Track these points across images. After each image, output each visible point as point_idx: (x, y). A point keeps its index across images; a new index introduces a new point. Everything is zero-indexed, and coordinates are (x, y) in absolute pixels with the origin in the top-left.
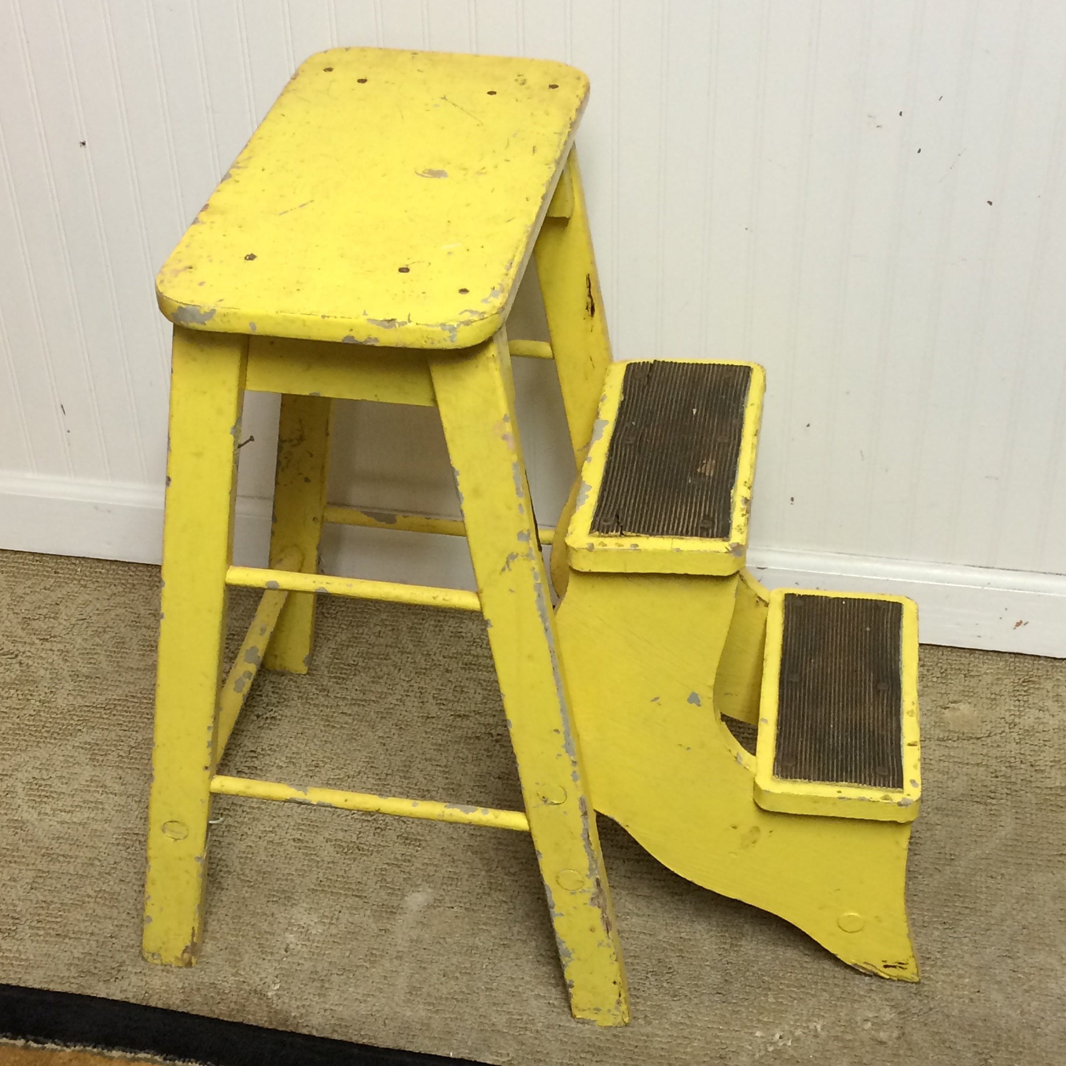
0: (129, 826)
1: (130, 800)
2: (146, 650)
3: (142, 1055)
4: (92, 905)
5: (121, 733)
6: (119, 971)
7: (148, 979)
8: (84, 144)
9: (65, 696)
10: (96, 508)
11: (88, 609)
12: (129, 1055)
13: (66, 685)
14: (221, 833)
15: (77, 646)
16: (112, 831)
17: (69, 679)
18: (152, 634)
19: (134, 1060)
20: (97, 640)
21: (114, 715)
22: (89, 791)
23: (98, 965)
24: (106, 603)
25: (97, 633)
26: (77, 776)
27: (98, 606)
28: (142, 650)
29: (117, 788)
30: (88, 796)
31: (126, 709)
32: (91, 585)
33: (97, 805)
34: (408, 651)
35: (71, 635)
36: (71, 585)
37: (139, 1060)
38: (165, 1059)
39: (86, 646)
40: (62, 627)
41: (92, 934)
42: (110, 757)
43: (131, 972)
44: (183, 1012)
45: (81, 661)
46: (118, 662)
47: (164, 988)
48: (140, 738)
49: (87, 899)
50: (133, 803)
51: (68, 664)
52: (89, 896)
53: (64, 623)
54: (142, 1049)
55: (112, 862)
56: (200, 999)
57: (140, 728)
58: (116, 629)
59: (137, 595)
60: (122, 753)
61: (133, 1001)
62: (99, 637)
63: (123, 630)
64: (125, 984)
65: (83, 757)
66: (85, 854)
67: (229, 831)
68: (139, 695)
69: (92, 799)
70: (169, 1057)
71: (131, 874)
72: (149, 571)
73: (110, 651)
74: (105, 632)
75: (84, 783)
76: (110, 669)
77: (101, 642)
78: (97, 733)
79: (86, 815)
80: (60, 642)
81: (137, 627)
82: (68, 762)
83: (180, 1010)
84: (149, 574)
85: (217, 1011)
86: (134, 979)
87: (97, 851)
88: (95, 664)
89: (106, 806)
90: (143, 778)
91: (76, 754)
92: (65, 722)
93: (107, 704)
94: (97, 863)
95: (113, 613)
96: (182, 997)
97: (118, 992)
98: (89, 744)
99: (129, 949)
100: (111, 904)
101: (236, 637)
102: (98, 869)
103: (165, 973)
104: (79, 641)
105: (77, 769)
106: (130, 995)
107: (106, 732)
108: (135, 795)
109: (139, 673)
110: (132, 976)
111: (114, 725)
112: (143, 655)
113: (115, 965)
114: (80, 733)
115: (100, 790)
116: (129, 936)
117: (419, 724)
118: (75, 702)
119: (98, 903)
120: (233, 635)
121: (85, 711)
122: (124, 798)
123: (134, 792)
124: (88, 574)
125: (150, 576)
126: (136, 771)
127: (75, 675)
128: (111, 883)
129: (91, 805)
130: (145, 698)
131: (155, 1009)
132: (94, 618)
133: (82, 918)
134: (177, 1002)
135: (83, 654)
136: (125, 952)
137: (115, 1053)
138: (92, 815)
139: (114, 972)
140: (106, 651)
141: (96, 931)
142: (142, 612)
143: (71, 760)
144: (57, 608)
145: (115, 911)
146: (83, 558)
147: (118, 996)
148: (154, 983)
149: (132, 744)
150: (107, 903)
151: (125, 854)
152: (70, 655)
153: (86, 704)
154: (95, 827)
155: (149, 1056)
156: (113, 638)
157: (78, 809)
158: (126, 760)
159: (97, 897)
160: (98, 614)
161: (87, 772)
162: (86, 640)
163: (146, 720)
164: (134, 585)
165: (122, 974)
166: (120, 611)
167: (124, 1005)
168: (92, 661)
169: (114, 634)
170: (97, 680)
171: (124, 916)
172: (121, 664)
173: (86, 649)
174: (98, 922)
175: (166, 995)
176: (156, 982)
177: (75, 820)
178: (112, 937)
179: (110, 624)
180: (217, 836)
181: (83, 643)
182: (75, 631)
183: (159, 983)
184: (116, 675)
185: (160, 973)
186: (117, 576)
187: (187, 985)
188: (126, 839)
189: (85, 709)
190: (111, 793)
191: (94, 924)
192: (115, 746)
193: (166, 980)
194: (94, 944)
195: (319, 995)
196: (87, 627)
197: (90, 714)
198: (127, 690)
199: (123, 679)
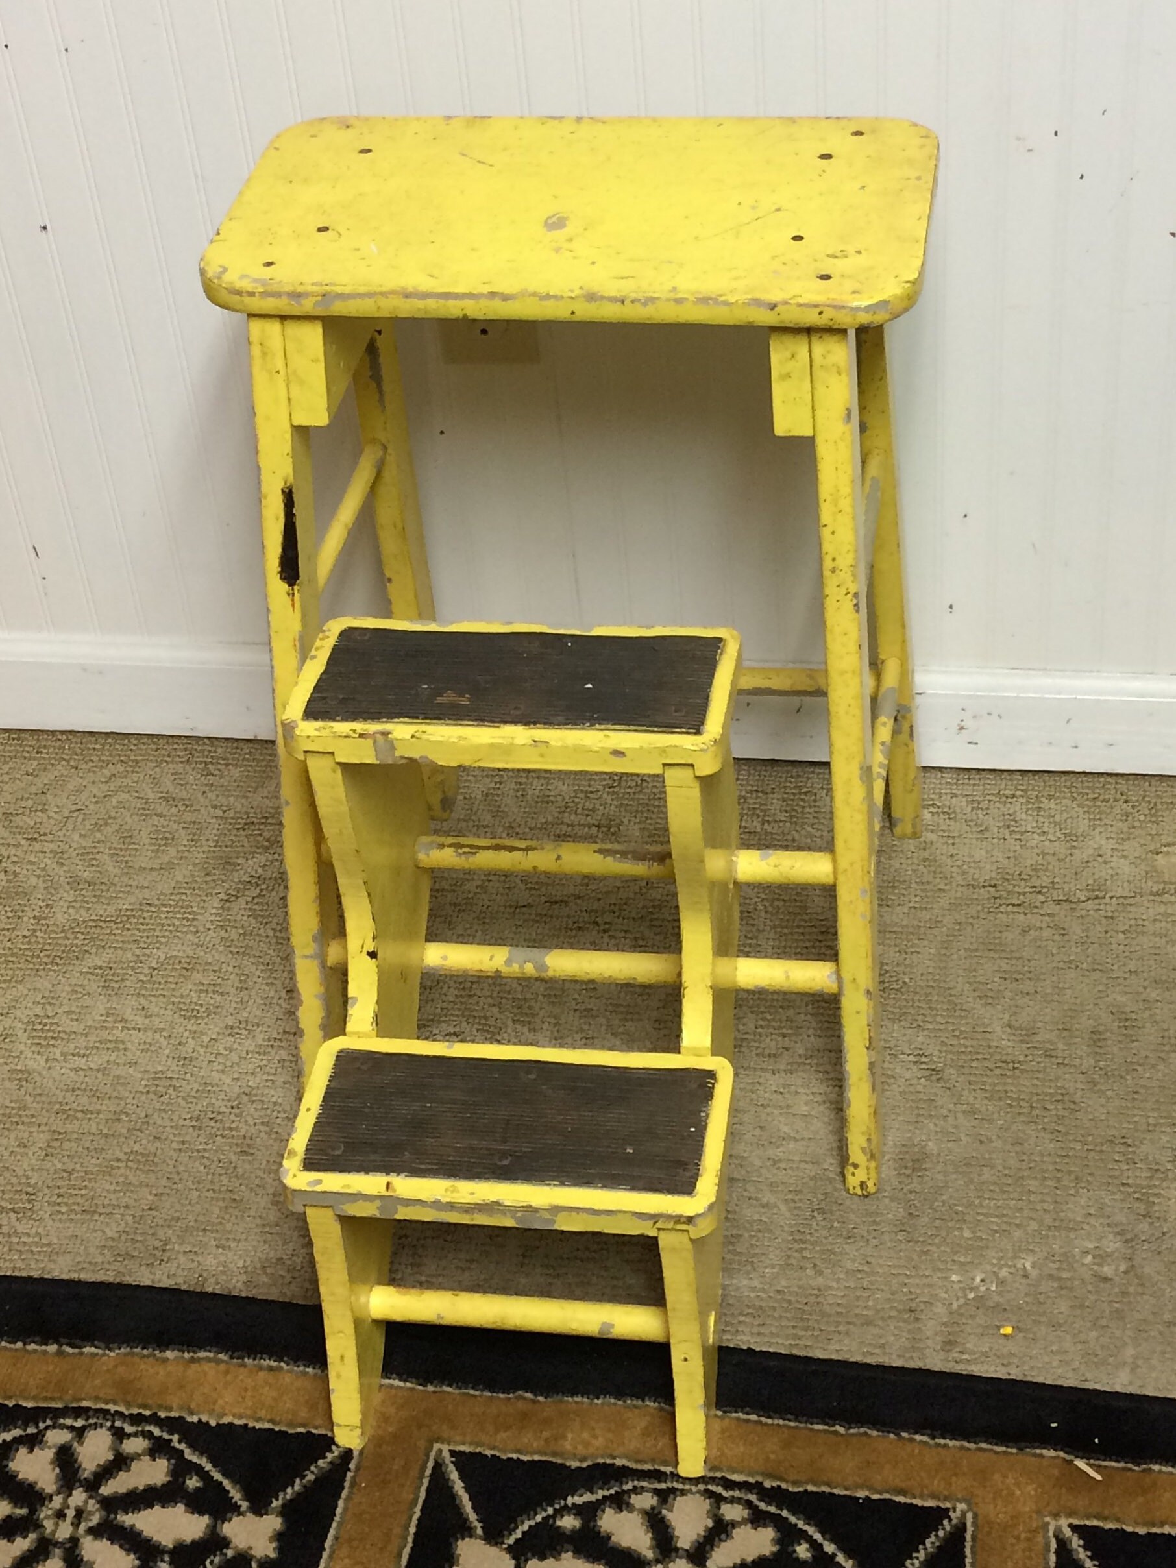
0: (160, 1068)
1: (157, 1036)
2: (160, 845)
3: (202, 1354)
4: (122, 1171)
5: (138, 952)
6: (164, 1251)
7: (200, 1259)
8: (45, 228)
9: (65, 909)
10: (85, 670)
11: (84, 796)
12: (186, 1355)
13: (65, 895)
14: (273, 1071)
15: (74, 845)
16: (140, 1075)
17: (68, 888)
18: (166, 823)
19: (192, 1360)
20: (98, 835)
21: (128, 929)
22: (106, 1028)
23: (138, 1245)
24: (105, 787)
25: (97, 827)
26: (89, 1010)
27: (95, 791)
28: (154, 845)
29: (140, 1021)
30: (104, 1034)
31: (141, 920)
32: (84, 766)
33: (118, 1046)
34: (485, 823)
35: (64, 831)
36: (59, 767)
37: (199, 1360)
38: (232, 1357)
39: (84, 844)
40: (52, 821)
41: (127, 1207)
42: (128, 983)
43: (178, 1252)
44: (247, 1298)
45: (80, 863)
46: (127, 862)
47: (221, 1268)
48: (163, 956)
49: (115, 1164)
50: (162, 1039)
51: (65, 868)
52: (118, 1160)
53: (56, 816)
54: (201, 1347)
55: (143, 1115)
56: (266, 1280)
57: (161, 943)
58: (119, 821)
59: (142, 775)
60: (142, 977)
61: (184, 1287)
62: (99, 830)
63: (128, 819)
64: (172, 1267)
65: (94, 985)
66: (109, 1106)
67: (283, 1067)
68: (157, 902)
69: (110, 1038)
70: (236, 1354)
71: (168, 1129)
72: (154, 743)
73: (115, 849)
74: (106, 824)
75: (98, 1018)
76: (117, 871)
77: (103, 838)
78: (108, 955)
79: (106, 1059)
80: (52, 841)
81: (146, 815)
82: (76, 992)
83: (243, 1295)
84: (154, 747)
85: (289, 1293)
86: (182, 1259)
87: (122, 1103)
88: (98, 866)
89: (129, 1045)
90: (170, 1006)
91: (86, 982)
92: (68, 942)
93: (118, 916)
94: (123, 1117)
95: (114, 801)
96: (244, 1278)
97: (165, 1278)
98: (100, 968)
99: (173, 1223)
100: (147, 1167)
101: (270, 821)
102: (126, 1125)
103: (220, 1250)
104: (76, 837)
105: (88, 1001)
106: (180, 1280)
107: (120, 952)
108: (163, 1030)
109: (154, 874)
110: (181, 1256)
111: (129, 942)
112: (158, 850)
113: (158, 1244)
114: (87, 955)
115: (120, 1025)
116: (172, 1207)
117: (507, 916)
118: (77, 917)
119: (131, 1168)
120: (267, 818)
121: (91, 927)
122: (150, 1034)
123: (162, 1026)
124: (79, 751)
125: (157, 750)
126: (161, 998)
127: (74, 882)
128: (144, 1142)
129: (111, 1046)
130: (165, 906)
131: (214, 1295)
132: (92, 807)
133: (112, 1188)
134: (239, 1285)
135: (82, 854)
136: (169, 1226)
137: (169, 1354)
138: (112, 1058)
139: (158, 1254)
140: (110, 849)
141: (131, 1203)
142: (151, 796)
143: (80, 989)
144: (43, 797)
145: (152, 1176)
146: (70, 732)
147: (166, 1283)
148: (208, 1262)
149: (154, 965)
150: (141, 1166)
151: (158, 1106)
152: (65, 856)
153: (94, 917)
154: (118, 1073)
155: (211, 1355)
156: (117, 831)
157: (94, 1052)
158: (148, 986)
159: (128, 1160)
160: (96, 802)
161: (100, 1005)
162: (85, 836)
163: (167, 933)
164: (137, 762)
165: (168, 1254)
166: (123, 796)
167: (174, 1293)
168: (94, 862)
169: (117, 827)
170: (103, 887)
171: (164, 1182)
172: (130, 864)
173: (85, 848)
174: (132, 1191)
175: (224, 1277)
176: (210, 1262)
177: (92, 1065)
178: (150, 1209)
179: (113, 814)
180: (268, 1074)
181: (81, 841)
182: (70, 826)
183: (214, 1262)
184: (125, 879)
185: (214, 1250)
186: (114, 752)
187: (248, 1263)
188: (157, 1086)
189: (90, 924)
190: (134, 1029)
191: (128, 1194)
192: (133, 968)
193: (222, 1259)
194: (130, 1219)
195: (412, 1265)
196: (84, 820)
197: (98, 930)
198: (141, 897)
199: (134, 884)
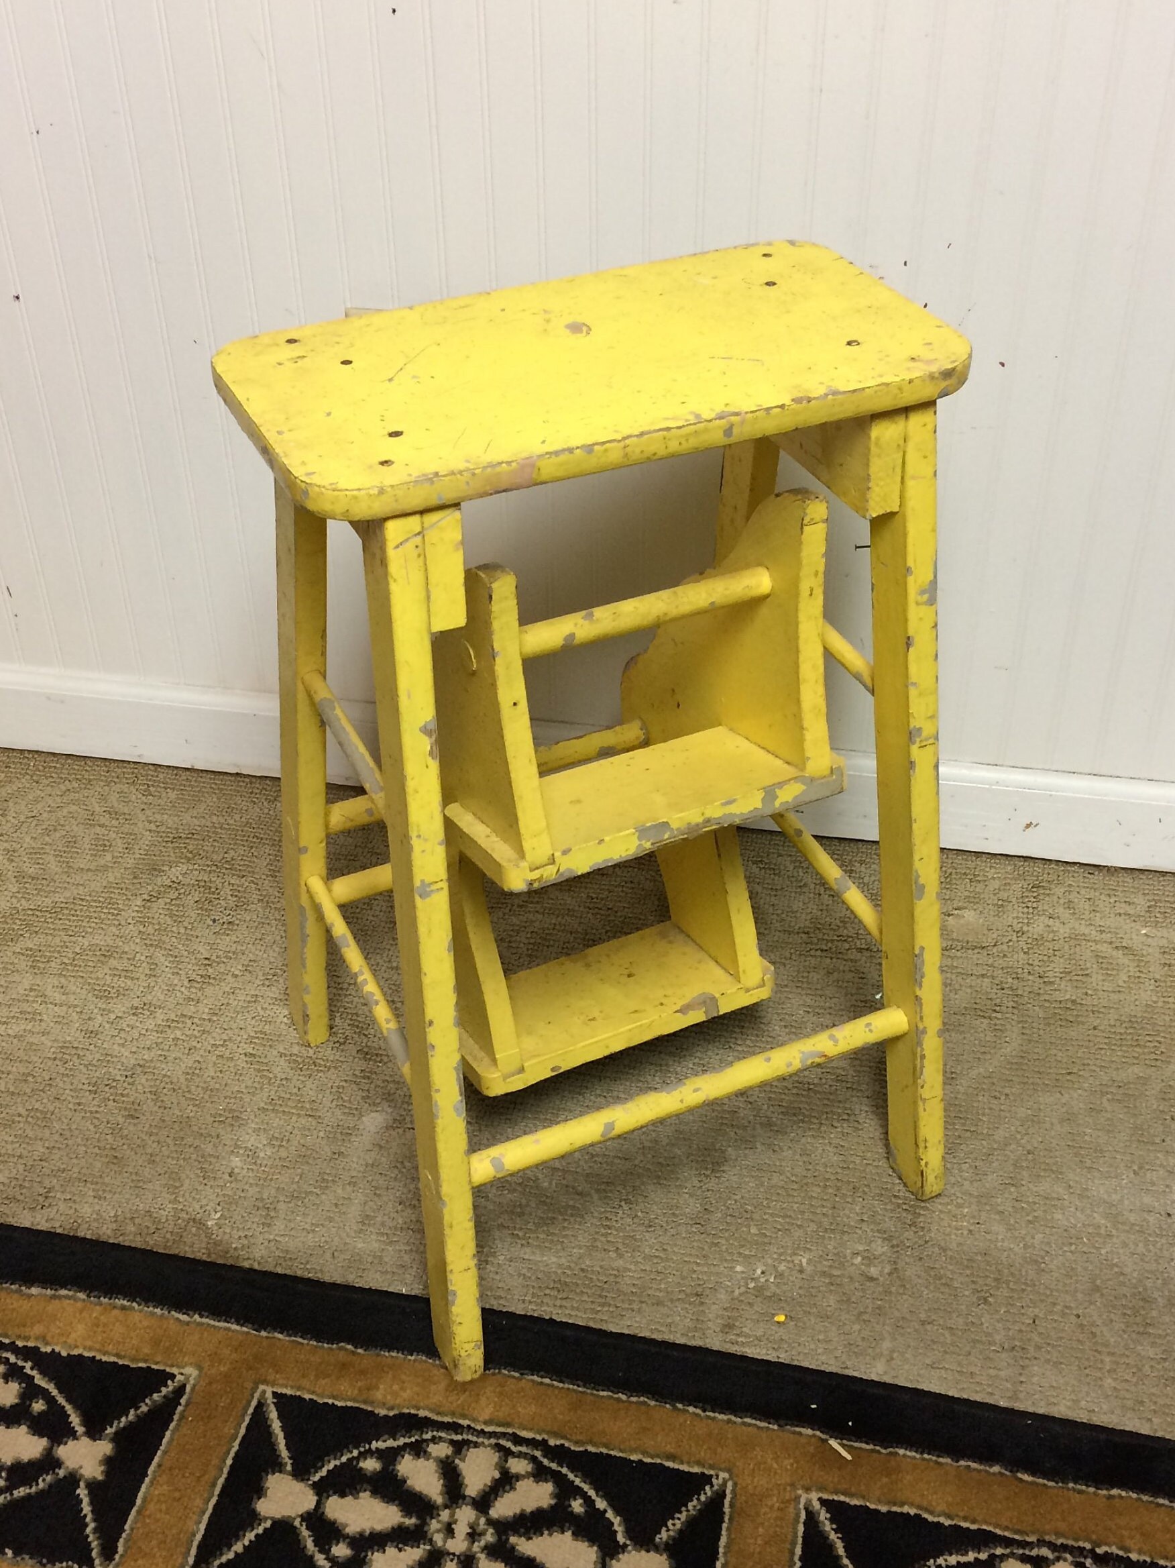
0: (68, 1038)
1: (71, 1010)
2: (98, 850)
3: (63, 1292)
4: (22, 1125)
5: (66, 938)
6: (46, 1197)
7: (77, 1206)
8: (18, 298)
9: (9, 898)
10: (49, 698)
11: (39, 806)
12: (49, 1292)
13: (11, 886)
14: (167, 1047)
15: (25, 845)
16: (50, 1044)
17: (14, 880)
18: (106, 832)
19: (53, 1297)
20: (47, 839)
21: (60, 919)
22: (28, 1001)
23: (24, 1191)
24: (58, 799)
25: (47, 832)
26: (15, 985)
27: (50, 802)
28: (94, 850)
29: (58, 997)
30: (26, 1007)
31: (73, 912)
32: (45, 781)
33: (34, 1016)
34: (378, 851)
35: (18, 833)
36: (23, 780)
37: (60, 1297)
38: (89, 1296)
39: (34, 845)
40: (9, 825)
41: (20, 1157)
42: (53, 964)
43: (60, 1199)
44: (113, 1244)
45: (28, 861)
46: (68, 862)
47: (95, 1216)
48: (86, 944)
49: (17, 1119)
50: (74, 1014)
51: (14, 864)
52: (20, 1115)
53: (13, 820)
54: (64, 1286)
55: (47, 1078)
56: (133, 1229)
57: (87, 933)
58: (67, 828)
59: (92, 791)
60: (66, 960)
61: (59, 1231)
62: (48, 835)
63: (74, 827)
64: (52, 1213)
65: (23, 964)
66: (18, 1069)
67: (176, 1045)
68: (88, 898)
69: (29, 1010)
70: (92, 1294)
71: (67, 1091)
72: (106, 766)
73: (60, 851)
74: (55, 830)
75: (22, 992)
76: (59, 870)
77: (50, 841)
78: (41, 939)
79: (23, 1027)
80: (6, 841)
81: (91, 825)
82: (7, 969)
83: (111, 1241)
84: (106, 769)
85: (151, 1243)
86: (62, 1206)
87: (31, 1066)
88: (43, 864)
89: (45, 1017)
90: (87, 987)
91: (16, 961)
92: (7, 927)
93: (54, 907)
94: (30, 1079)
95: (65, 811)
96: (114, 1226)
97: (43, 1222)
98: (31, 950)
99: (59, 1173)
100: (44, 1124)
101: (195, 836)
102: (31, 1085)
103: (96, 1200)
104: (28, 839)
105: (16, 977)
106: (57, 1225)
107: (50, 938)
108: (76, 1006)
109: (90, 874)
110: (60, 1203)
111: (59, 930)
112: (95, 855)
113: (42, 1191)
114: (22, 938)
115: (40, 1000)
116: (60, 1159)
117: (386, 930)
118: (18, 905)
119: (29, 1123)
120: (193, 834)
121: (29, 915)
122: (64, 1008)
123: (76, 1003)
124: (41, 768)
125: (108, 772)
126: (80, 980)
127: (20, 876)
128: (45, 1101)
129: (27, 1016)
130: (95, 901)
131: (84, 1240)
132: (45, 815)
133: (10, 1139)
134: (109, 1232)
135: (31, 853)
136: (55, 1176)
137: (34, 1291)
138: (29, 1028)
139: (41, 1199)
140: (55, 850)
141: (25, 1153)
142: (97, 809)
143: (10, 967)
144: (5, 804)
145: (47, 1131)
146: (37, 752)
147: (43, 1226)
148: (84, 1211)
149: (78, 950)
150: (39, 1122)
151: (62, 1070)
152: (16, 854)
153: (32, 907)
154: (31, 1040)
155: (71, 1293)
156: (64, 837)
157: (14, 1021)
158: (69, 967)
159: (28, 1116)
160: (50, 811)
161: (27, 981)
162: (35, 838)
163: (93, 925)
164: (90, 781)
165: (50, 1200)
166: (73, 808)
167: (50, 1235)
168: (41, 861)
169: (65, 833)
170: (44, 882)
171: (56, 1137)
172: (71, 864)
173: (33, 848)
174: (28, 1143)
175: (96, 1225)
176: (86, 1210)
177: (10, 1032)
178: (41, 1160)
179: (62, 822)
180: (163, 1050)
181: (31, 842)
182: (24, 829)
183: (89, 1210)
184: (65, 877)
185: (91, 1200)
186: (72, 771)
187: (119, 1213)
188: (64, 1053)
189: (30, 912)
190: (51, 1003)
191: (23, 1146)
192: (59, 952)
193: (97, 1208)
194: (21, 1168)
195: (263, 1224)
196: (36, 825)
197: (34, 918)
198: (75, 892)
199: (71, 881)
